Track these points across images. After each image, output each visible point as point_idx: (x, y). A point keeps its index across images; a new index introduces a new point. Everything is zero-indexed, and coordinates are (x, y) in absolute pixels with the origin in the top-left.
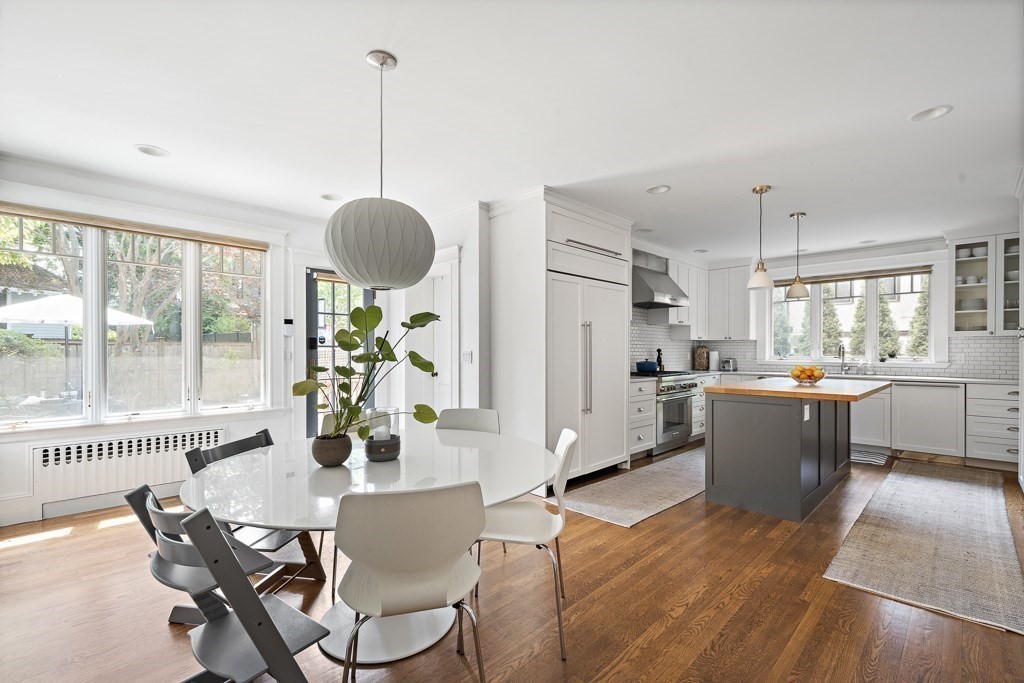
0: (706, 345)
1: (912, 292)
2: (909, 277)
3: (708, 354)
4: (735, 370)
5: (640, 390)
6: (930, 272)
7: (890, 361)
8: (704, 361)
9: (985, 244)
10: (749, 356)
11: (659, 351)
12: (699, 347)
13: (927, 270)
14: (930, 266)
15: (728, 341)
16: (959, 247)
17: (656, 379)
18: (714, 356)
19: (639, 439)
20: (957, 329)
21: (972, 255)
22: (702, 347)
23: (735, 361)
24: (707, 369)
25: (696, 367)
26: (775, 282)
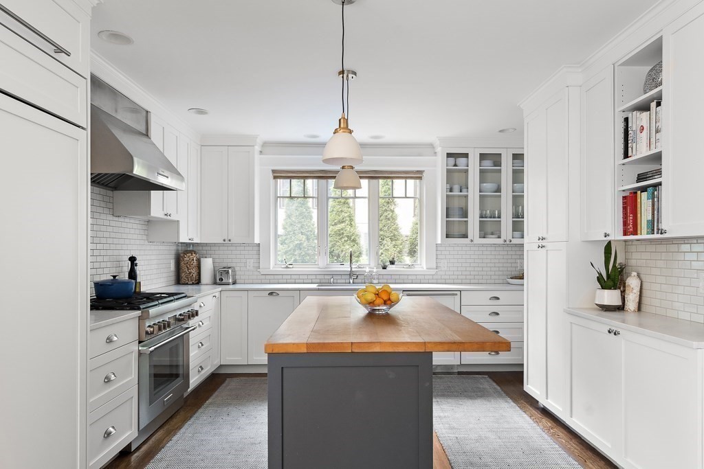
0: (195, 249)
1: (406, 197)
2: (403, 181)
3: (199, 261)
4: (234, 283)
5: (109, 340)
6: (420, 178)
7: (391, 268)
8: (194, 272)
9: (466, 155)
10: (251, 263)
11: (132, 259)
12: (186, 252)
13: (418, 175)
14: (421, 172)
15: (227, 243)
16: (449, 155)
17: (138, 313)
18: (207, 265)
19: (108, 434)
20: (447, 236)
21: (455, 165)
22: (191, 252)
23: (234, 271)
24: (198, 282)
25: (183, 281)
26: (274, 171)
